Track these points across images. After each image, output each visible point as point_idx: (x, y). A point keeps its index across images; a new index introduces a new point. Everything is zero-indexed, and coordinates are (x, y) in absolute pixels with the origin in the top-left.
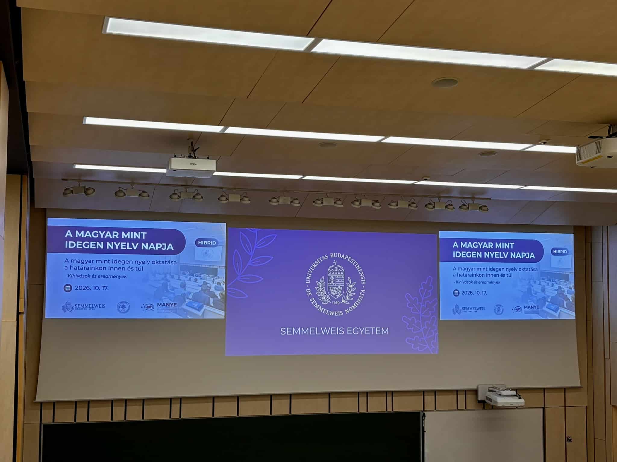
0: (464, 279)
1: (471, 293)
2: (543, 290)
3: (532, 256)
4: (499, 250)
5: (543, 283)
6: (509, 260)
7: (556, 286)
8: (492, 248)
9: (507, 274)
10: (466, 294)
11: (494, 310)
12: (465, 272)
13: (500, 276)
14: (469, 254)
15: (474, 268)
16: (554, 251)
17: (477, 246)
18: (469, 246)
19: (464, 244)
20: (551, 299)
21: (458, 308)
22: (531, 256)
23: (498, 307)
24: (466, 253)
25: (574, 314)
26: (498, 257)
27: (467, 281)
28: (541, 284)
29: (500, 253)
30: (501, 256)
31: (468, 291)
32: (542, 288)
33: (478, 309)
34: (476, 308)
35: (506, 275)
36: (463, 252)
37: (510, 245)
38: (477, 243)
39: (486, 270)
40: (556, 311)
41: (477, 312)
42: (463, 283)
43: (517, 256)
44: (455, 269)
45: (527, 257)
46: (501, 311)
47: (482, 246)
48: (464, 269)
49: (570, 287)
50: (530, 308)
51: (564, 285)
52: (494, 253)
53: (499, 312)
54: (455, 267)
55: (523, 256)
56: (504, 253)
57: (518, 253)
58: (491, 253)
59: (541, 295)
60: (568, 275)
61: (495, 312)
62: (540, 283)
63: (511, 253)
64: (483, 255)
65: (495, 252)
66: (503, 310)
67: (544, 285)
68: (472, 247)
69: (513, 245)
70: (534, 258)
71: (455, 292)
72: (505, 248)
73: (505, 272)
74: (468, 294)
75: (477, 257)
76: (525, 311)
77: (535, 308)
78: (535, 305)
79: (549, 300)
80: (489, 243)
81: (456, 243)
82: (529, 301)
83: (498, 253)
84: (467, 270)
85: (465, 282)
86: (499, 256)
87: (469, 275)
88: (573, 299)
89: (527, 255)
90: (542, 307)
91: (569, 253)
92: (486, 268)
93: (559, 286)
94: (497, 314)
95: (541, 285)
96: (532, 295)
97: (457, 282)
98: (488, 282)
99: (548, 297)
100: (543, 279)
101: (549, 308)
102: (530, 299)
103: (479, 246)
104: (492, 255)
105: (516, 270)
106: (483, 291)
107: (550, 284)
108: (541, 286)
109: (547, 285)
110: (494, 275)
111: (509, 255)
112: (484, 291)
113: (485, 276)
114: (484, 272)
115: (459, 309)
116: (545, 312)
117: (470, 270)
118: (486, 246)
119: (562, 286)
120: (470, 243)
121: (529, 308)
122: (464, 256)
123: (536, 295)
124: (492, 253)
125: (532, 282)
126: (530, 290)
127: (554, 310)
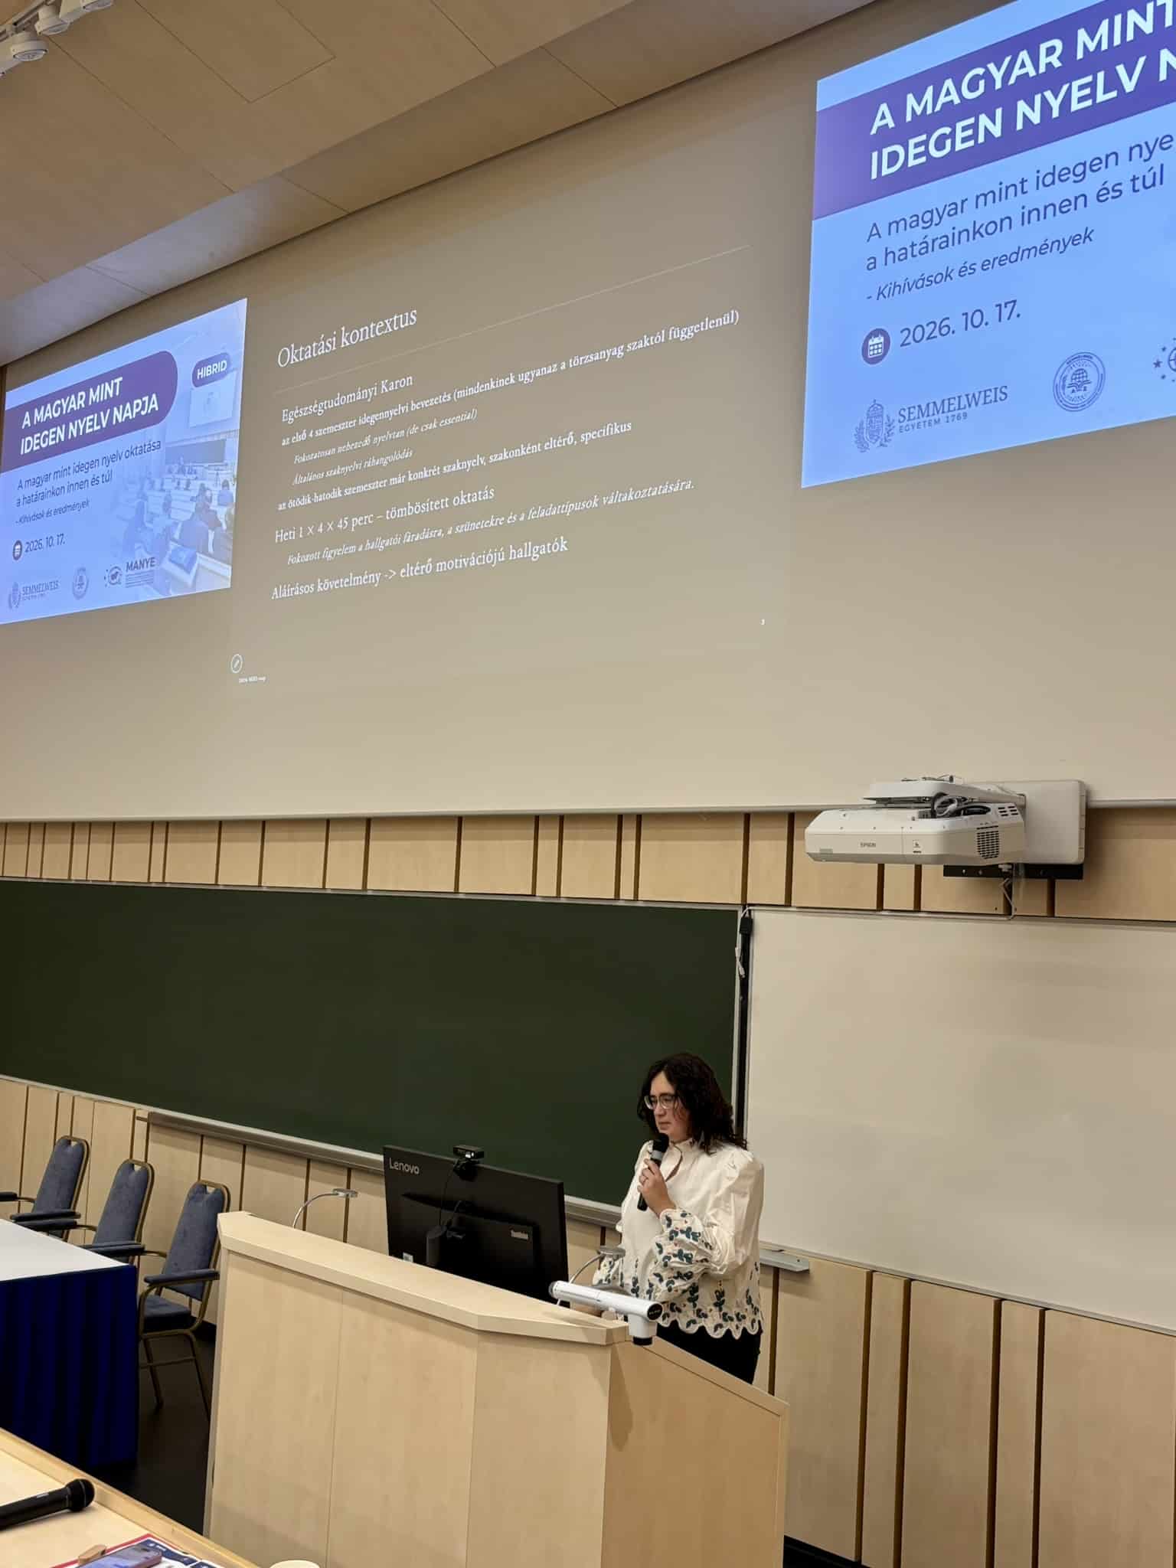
0: (911, 269)
1: (942, 328)
8: (1057, 64)
12: (917, 234)
14: (940, 146)
24: (926, 143)
33: (972, 400)
36: (912, 142)
39: (1023, 192)
41: (965, 415)
44: (878, 234)
46: (1090, 388)
54: (875, 225)
56: (1121, 70)
58: (1048, 94)
68: (957, 101)
72: (1130, 36)
75: (981, 139)
81: (884, 108)
84: (931, 220)
85: (915, 282)
86: (1093, 95)
87: (937, 243)
92: (1023, 182)
97: (880, 293)
104: (1055, 104)
106: (1000, 305)
114: (1012, 206)
115: (885, 420)
122: (917, 156)
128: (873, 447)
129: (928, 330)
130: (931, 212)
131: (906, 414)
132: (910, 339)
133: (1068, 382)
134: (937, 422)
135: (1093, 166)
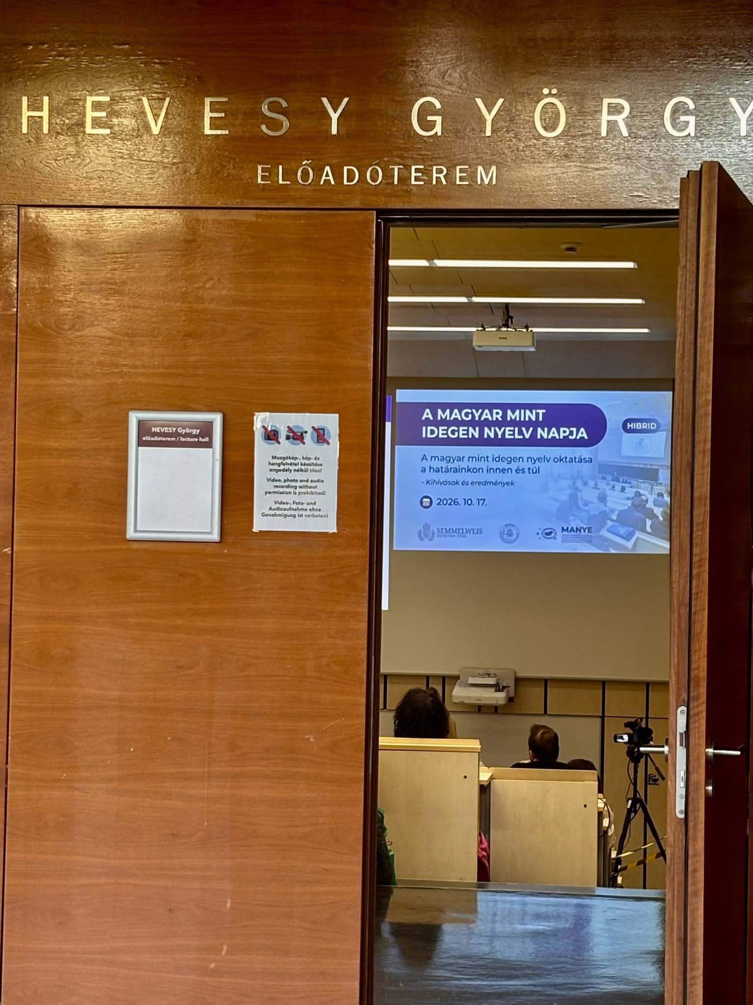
1: (455, 502)
2: (603, 499)
3: (583, 434)
4: (514, 423)
5: (602, 485)
6: (534, 442)
7: (630, 492)
9: (529, 469)
10: (445, 505)
11: (501, 533)
13: (514, 471)
15: (463, 457)
16: (628, 424)
17: (470, 416)
18: (453, 416)
19: (444, 413)
20: (619, 515)
21: (430, 529)
22: (580, 435)
23: (508, 528)
25: (667, 545)
26: (512, 437)
27: (448, 481)
28: (599, 487)
29: (517, 429)
30: (519, 434)
31: (449, 499)
32: (600, 494)
33: (468, 531)
34: (464, 531)
35: (526, 471)
37: (537, 414)
38: (470, 411)
40: (628, 538)
41: (465, 536)
42: (441, 484)
43: (551, 435)
45: (572, 435)
46: (514, 537)
47: (480, 416)
48: (443, 459)
49: (660, 493)
50: (574, 531)
51: (647, 490)
52: (505, 430)
53: (509, 538)
55: (562, 435)
57: (554, 429)
59: (597, 507)
60: (657, 471)
61: (502, 538)
62: (596, 485)
63: (539, 430)
64: (481, 432)
65: (505, 427)
66: (518, 534)
67: (605, 490)
69: (543, 413)
70: (586, 437)
71: (424, 500)
73: (526, 465)
74: (449, 504)
76: (562, 537)
77: (584, 531)
78: (585, 527)
79: (614, 517)
80: (495, 411)
82: (572, 518)
83: (512, 428)
84: (450, 460)
87: (452, 470)
88: (665, 516)
89: (571, 433)
90: (599, 531)
91: (661, 429)
93: (637, 492)
94: (508, 542)
95: (598, 489)
96: (579, 508)
98: (490, 483)
99: (613, 511)
100: (604, 478)
101: (611, 532)
102: (575, 516)
103: (473, 416)
105: (548, 461)
107: (618, 487)
108: (598, 491)
109: (610, 489)
110: (503, 471)
111: (535, 432)
112: (481, 500)
113: (485, 471)
116: (605, 539)
117: (454, 461)
118: (489, 417)
119: (642, 492)
120: (456, 411)
121: (571, 531)
123: (586, 508)
124: (500, 430)
125: (579, 484)
126: (574, 498)
127: (625, 536)
128: (426, 540)
129: (449, 501)
130: (450, 457)
131: (440, 530)
132: (441, 503)
133: (505, 532)
134: (454, 536)
135: (514, 459)
